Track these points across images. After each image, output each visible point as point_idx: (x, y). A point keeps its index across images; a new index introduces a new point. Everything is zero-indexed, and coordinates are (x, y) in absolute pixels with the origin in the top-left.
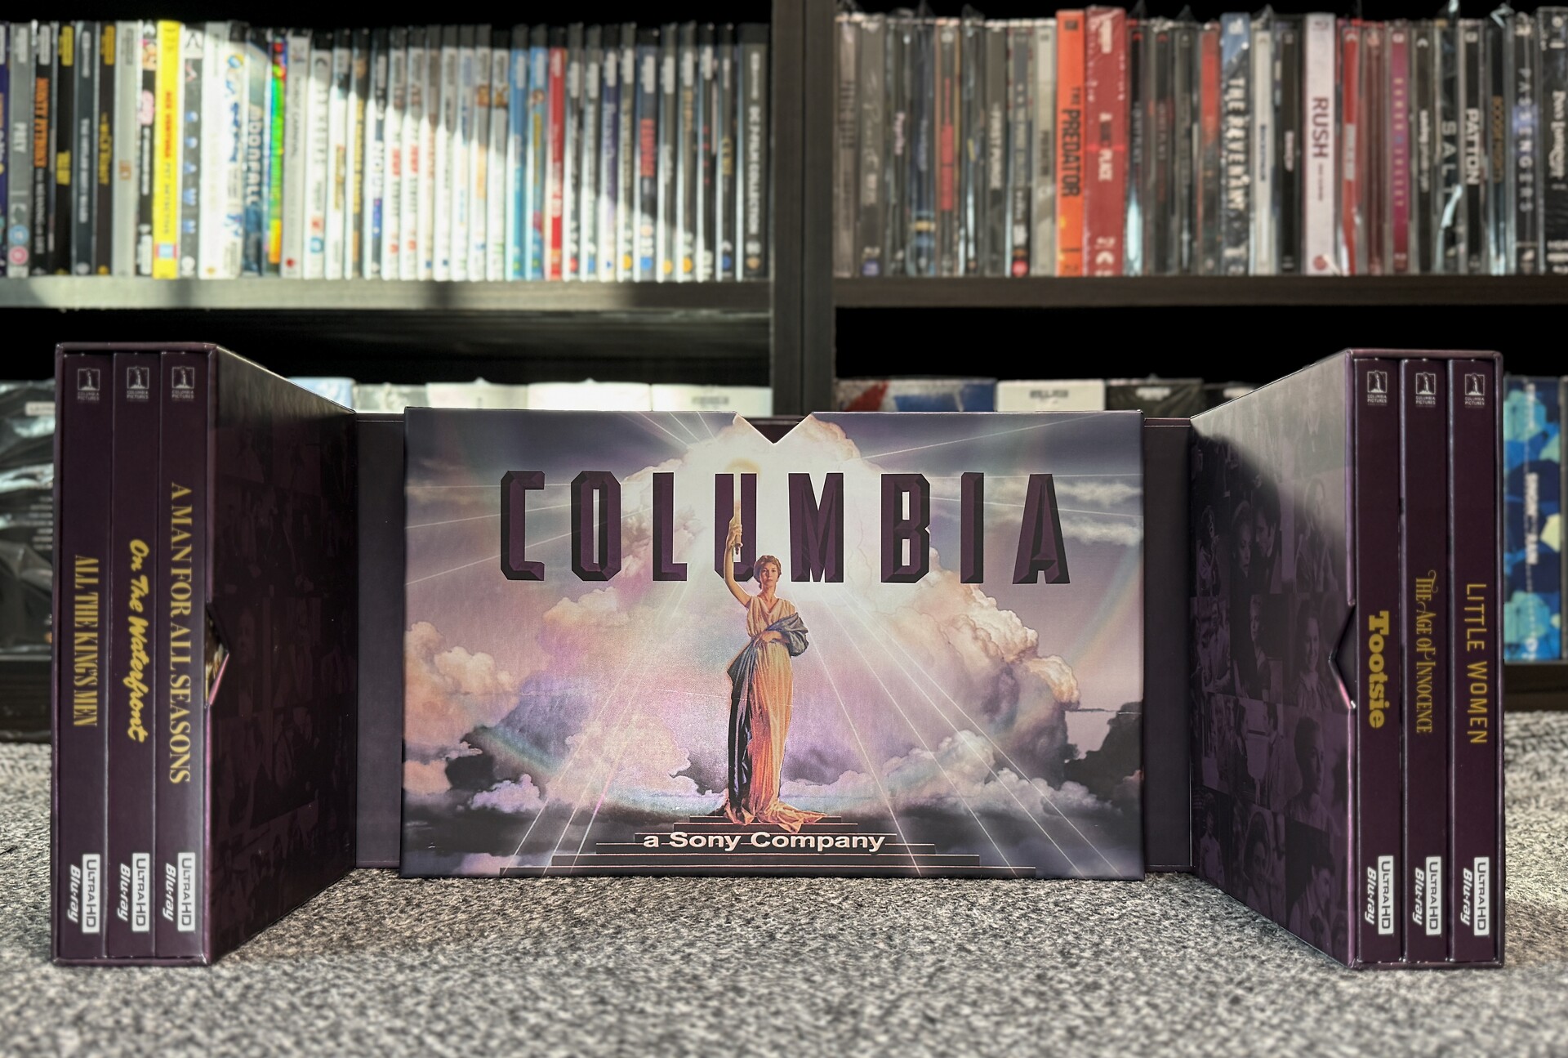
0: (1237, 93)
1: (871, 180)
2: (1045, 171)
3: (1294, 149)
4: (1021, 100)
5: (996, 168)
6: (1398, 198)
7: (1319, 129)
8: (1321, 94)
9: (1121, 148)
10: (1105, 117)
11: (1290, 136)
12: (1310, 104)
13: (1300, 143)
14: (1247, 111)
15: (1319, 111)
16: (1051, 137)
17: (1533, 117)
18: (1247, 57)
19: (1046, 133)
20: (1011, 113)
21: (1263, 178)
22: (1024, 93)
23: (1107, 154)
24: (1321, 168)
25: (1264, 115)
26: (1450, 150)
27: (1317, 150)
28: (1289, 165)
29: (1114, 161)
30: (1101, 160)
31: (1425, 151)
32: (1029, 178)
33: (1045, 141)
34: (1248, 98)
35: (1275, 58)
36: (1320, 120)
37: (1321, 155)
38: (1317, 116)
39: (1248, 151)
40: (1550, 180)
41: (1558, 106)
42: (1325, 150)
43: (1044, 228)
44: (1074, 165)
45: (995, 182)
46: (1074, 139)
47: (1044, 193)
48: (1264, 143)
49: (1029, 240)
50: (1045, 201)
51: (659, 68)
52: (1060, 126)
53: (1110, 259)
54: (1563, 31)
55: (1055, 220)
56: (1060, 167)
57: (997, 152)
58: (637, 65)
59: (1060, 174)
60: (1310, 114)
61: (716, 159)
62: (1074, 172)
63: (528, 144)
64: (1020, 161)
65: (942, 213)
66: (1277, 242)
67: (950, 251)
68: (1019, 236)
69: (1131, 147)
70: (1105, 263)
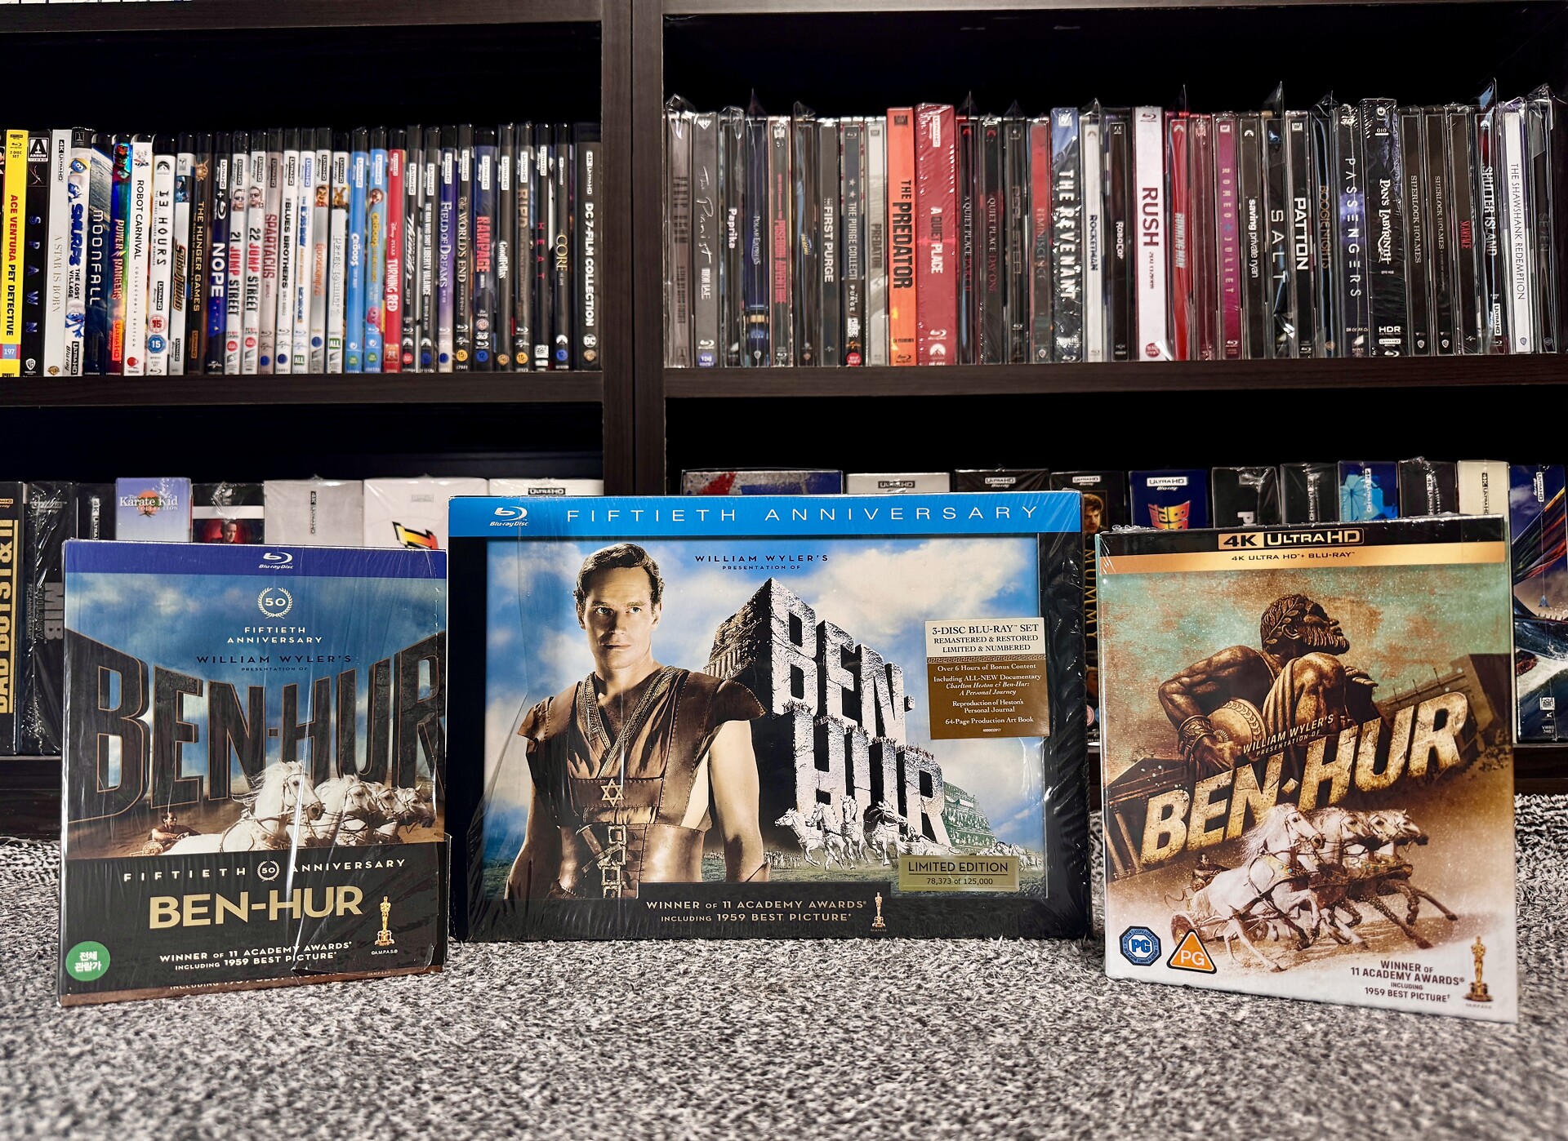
0: (1067, 185)
1: (706, 274)
2: (877, 264)
3: (1125, 239)
4: (852, 194)
5: (829, 261)
6: (1230, 285)
7: (1149, 218)
8: (1150, 184)
9: (953, 241)
10: (936, 211)
11: (1120, 226)
12: (1140, 194)
13: (1131, 232)
14: (1078, 201)
15: (1148, 200)
16: (883, 230)
17: (1360, 205)
18: (1077, 147)
19: (877, 226)
20: (843, 207)
21: (1094, 268)
22: (856, 187)
23: (938, 247)
24: (1151, 257)
25: (1094, 205)
26: (1279, 237)
27: (1147, 239)
28: (1120, 254)
29: (945, 254)
30: (933, 252)
31: (1254, 238)
32: (862, 270)
33: (877, 233)
34: (1079, 190)
35: (1103, 151)
36: (1148, 209)
37: (1151, 244)
38: (1146, 205)
39: (1079, 241)
40: (1378, 266)
41: (1385, 194)
42: (1155, 239)
43: (877, 319)
44: (906, 257)
45: (829, 276)
46: (906, 231)
47: (877, 284)
48: (1095, 234)
49: (862, 331)
50: (878, 293)
51: (495, 166)
52: (892, 219)
53: (942, 350)
54: (1387, 120)
55: (888, 311)
56: (892, 258)
57: (830, 246)
58: (474, 164)
59: (893, 266)
60: (1140, 203)
61: (552, 254)
62: (906, 264)
63: (366, 242)
64: (853, 253)
65: (776, 306)
66: (1109, 330)
67: (785, 344)
68: (853, 327)
69: (961, 239)
70: (937, 354)
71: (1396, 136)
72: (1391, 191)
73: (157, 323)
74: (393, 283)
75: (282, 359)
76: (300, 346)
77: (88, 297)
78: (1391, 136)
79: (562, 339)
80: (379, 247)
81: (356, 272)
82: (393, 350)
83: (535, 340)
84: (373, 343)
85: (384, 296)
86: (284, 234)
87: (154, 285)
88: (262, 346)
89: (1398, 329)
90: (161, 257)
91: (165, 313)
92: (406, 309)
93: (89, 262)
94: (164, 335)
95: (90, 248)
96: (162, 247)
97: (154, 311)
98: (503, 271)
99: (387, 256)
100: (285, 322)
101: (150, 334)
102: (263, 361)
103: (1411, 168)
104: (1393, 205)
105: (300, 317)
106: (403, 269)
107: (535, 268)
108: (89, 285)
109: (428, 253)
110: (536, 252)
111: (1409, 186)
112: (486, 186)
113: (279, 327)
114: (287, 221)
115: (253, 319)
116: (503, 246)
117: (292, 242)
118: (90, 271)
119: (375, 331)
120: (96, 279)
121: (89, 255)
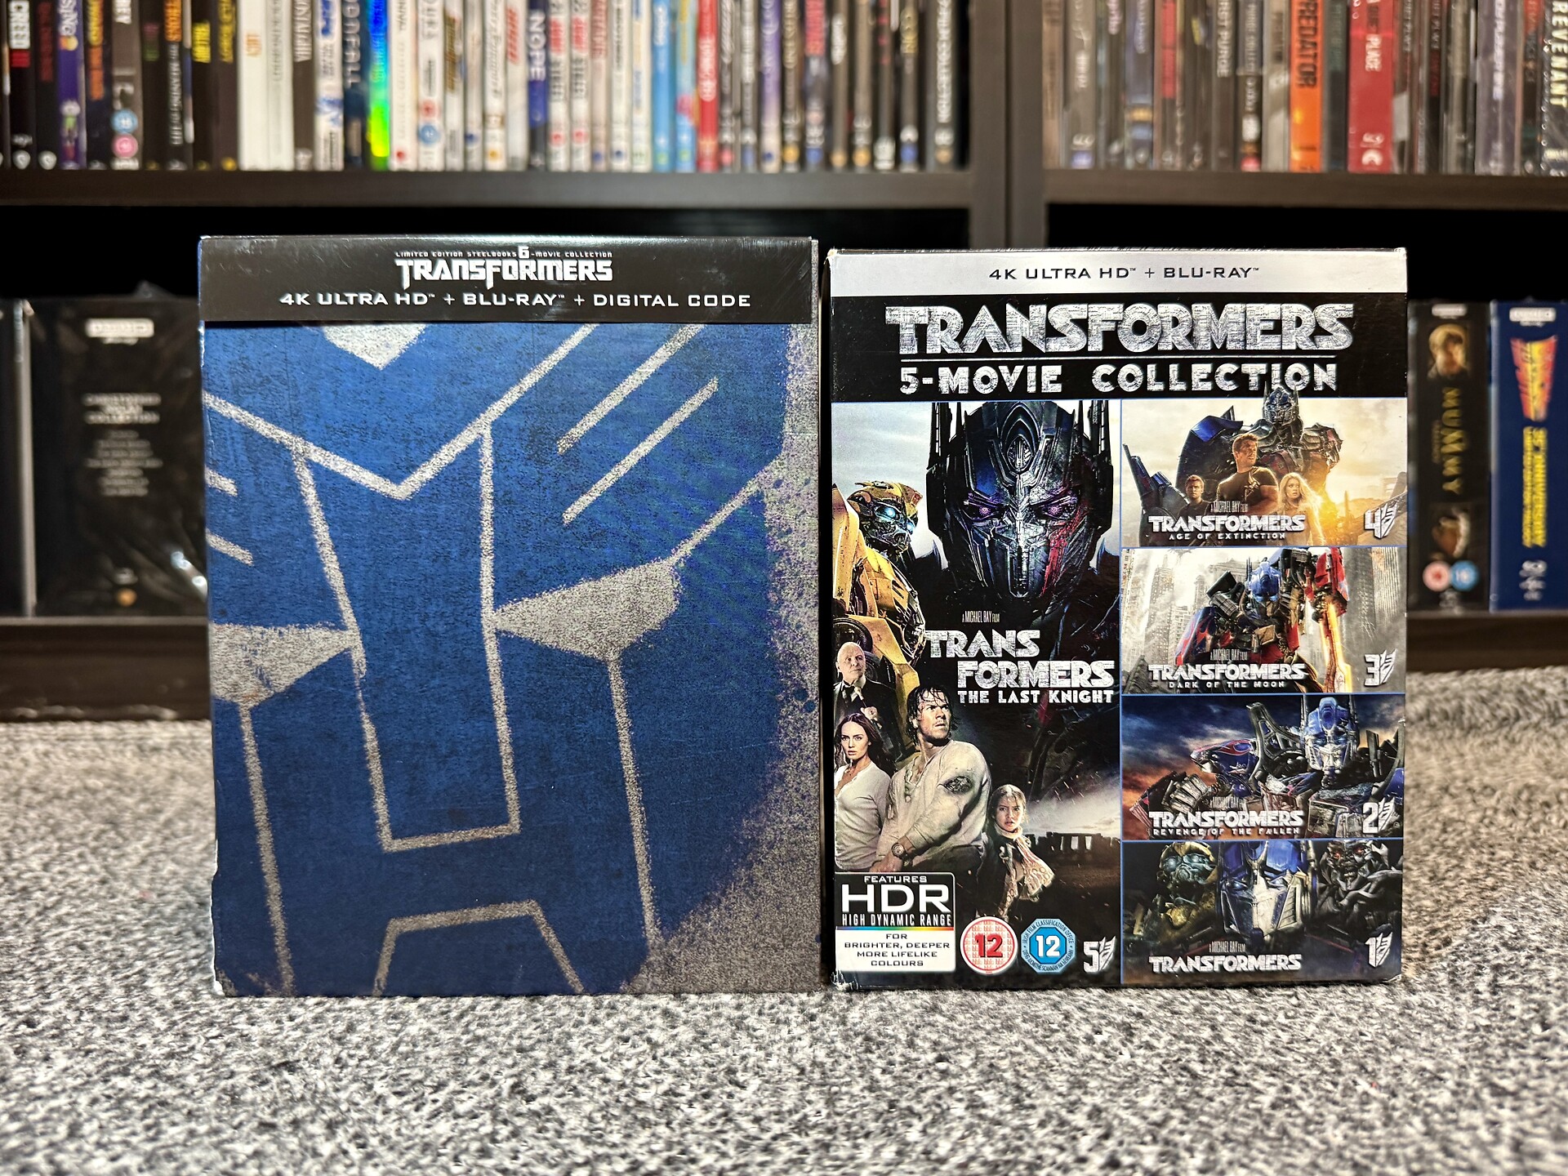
1: (1082, 61)
2: (1279, 57)
16: (1285, 20)
19: (1280, 14)
23: (1374, 41)
29: (1384, 49)
30: (1368, 46)
32: (1261, 64)
33: (1279, 21)
43: (1277, 122)
45: (1223, 69)
57: (1226, 35)
61: (897, 37)
63: (673, 16)
64: (1251, 44)
68: (1250, 129)
73: (428, 110)
74: (708, 63)
77: (344, 77)
79: (909, 135)
80: (688, 22)
81: (661, 54)
82: (708, 145)
83: (875, 135)
84: (685, 138)
85: (697, 80)
88: (593, 139)
91: (436, 98)
92: (721, 97)
93: (344, 35)
94: (436, 122)
95: (344, 19)
97: (424, 95)
98: (839, 54)
99: (699, 33)
100: (620, 109)
101: (422, 124)
102: (595, 156)
106: (719, 50)
107: (876, 50)
108: (344, 62)
109: (749, 33)
110: (877, 32)
115: (581, 107)
116: (839, 25)
118: (345, 45)
119: (687, 122)
120: (353, 55)
121: (344, 28)
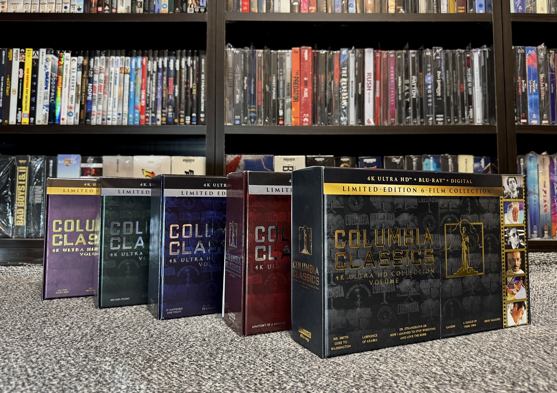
0: (344, 72)
1: (238, 97)
2: (288, 95)
3: (361, 88)
4: (281, 74)
5: (274, 93)
6: (392, 102)
7: (369, 82)
8: (369, 72)
9: (311, 88)
10: (306, 79)
11: (360, 84)
12: (366, 75)
13: (363, 86)
14: (348, 77)
15: (369, 77)
17: (431, 79)
18: (348, 60)
19: (289, 83)
20: (278, 77)
21: (352, 96)
22: (282, 72)
23: (306, 90)
24: (369, 93)
25: (352, 78)
26: (407, 88)
27: (368, 88)
28: (360, 93)
29: (308, 92)
30: (305, 91)
31: (400, 88)
32: (284, 96)
33: (288, 85)
34: (348, 73)
35: (355, 62)
36: (369, 79)
37: (369, 89)
38: (368, 78)
39: (348, 89)
40: (436, 97)
41: (439, 75)
42: (370, 88)
43: (288, 111)
44: (297, 93)
45: (274, 97)
46: (297, 85)
47: (288, 101)
48: (352, 86)
49: (284, 114)
50: (289, 103)
51: (175, 62)
52: (293, 81)
53: (307, 120)
54: (440, 54)
55: (291, 109)
56: (293, 93)
57: (274, 89)
58: (168, 62)
59: (293, 95)
60: (366, 77)
61: (192, 90)
62: (297, 95)
63: (135, 84)
64: (281, 91)
65: (258, 106)
66: (356, 115)
67: (261, 117)
68: (281, 113)
69: (313, 88)
70: (306, 121)
71: (442, 58)
72: (441, 74)
73: (71, 108)
74: (143, 97)
75: (109, 119)
76: (114, 115)
77: (50, 99)
78: (441, 59)
79: (194, 115)
80: (139, 86)
81: (132, 94)
82: (143, 117)
83: (186, 115)
84: (137, 115)
85: (140, 101)
86: (110, 81)
87: (70, 96)
88: (103, 115)
89: (442, 116)
90: (73, 88)
91: (73, 105)
92: (147, 105)
93: (51, 89)
94: (73, 111)
95: (51, 85)
96: (73, 85)
97: (70, 104)
98: (177, 94)
99: (142, 89)
100: (110, 108)
101: (69, 111)
102: (103, 120)
103: (447, 68)
104: (441, 79)
105: (115, 107)
106: (146, 93)
107: (186, 93)
108: (50, 96)
109: (154, 89)
110: (187, 89)
111: (446, 74)
112: (172, 68)
113: (108, 109)
114: (111, 78)
115: (100, 107)
116: (177, 87)
117: (112, 84)
118: (51, 91)
119: (137, 111)
120: (53, 94)
121: (51, 87)
